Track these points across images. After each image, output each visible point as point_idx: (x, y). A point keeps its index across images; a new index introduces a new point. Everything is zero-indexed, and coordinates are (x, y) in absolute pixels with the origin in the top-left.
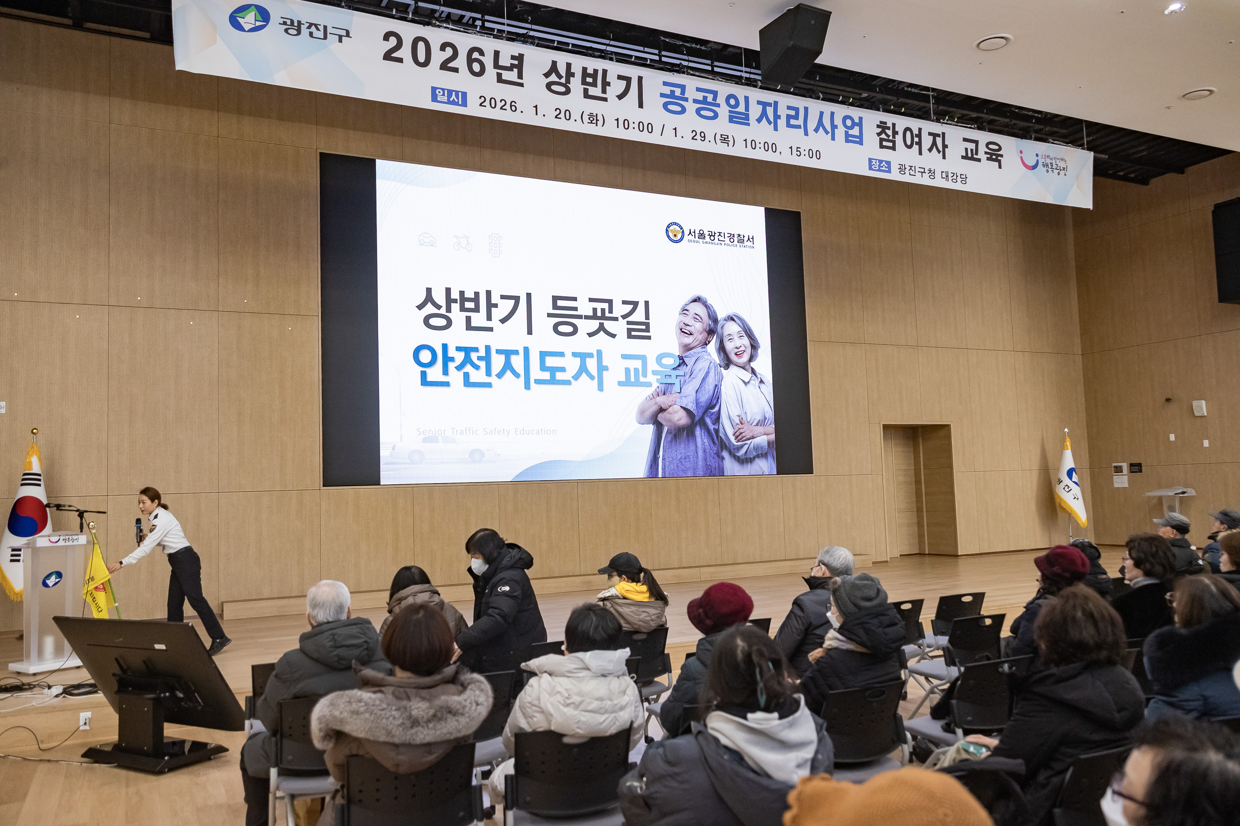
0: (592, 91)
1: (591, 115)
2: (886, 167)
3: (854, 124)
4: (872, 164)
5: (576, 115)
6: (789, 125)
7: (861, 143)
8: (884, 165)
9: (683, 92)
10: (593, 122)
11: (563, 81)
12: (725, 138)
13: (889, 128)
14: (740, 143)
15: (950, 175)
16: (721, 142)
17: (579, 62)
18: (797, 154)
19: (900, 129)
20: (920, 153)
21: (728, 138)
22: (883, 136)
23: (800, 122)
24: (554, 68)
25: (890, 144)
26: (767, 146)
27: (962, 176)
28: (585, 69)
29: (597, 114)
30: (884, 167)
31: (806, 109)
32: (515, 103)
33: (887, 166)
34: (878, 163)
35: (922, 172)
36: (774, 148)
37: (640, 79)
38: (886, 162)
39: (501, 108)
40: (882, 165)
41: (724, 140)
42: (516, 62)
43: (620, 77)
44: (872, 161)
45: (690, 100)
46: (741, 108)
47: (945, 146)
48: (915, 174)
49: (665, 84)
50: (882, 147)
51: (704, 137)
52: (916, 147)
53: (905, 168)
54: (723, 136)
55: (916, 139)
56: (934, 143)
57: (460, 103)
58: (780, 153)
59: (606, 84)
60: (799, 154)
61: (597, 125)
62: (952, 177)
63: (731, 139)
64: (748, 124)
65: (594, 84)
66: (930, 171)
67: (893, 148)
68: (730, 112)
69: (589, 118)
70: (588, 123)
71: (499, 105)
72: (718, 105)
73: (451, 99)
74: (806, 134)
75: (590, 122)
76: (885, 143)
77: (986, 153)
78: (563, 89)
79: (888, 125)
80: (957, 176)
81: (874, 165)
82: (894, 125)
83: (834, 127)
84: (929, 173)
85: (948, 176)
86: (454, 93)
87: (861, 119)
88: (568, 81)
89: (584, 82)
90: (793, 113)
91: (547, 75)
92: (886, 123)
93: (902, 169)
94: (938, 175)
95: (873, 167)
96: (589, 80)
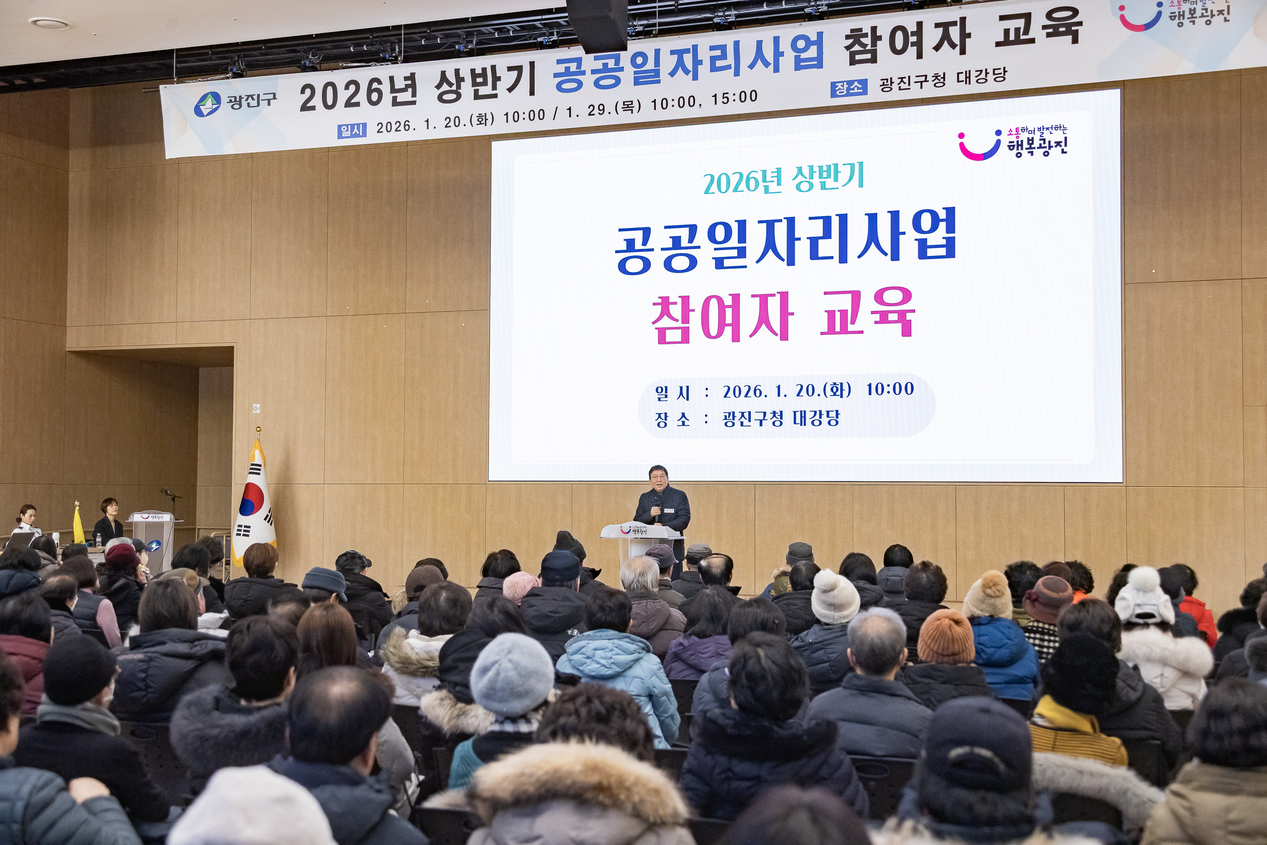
0: (483, 91)
1: (480, 116)
2: (858, 88)
3: (809, 43)
4: (837, 89)
5: (465, 120)
6: (714, 69)
7: (820, 65)
8: (856, 86)
9: (579, 67)
10: (482, 122)
11: (454, 88)
12: (628, 105)
13: (866, 35)
14: (647, 105)
15: (973, 75)
16: (624, 110)
17: (466, 65)
18: (723, 102)
19: (884, 32)
20: (920, 56)
21: (632, 104)
22: (857, 48)
23: (730, 60)
24: (444, 78)
25: (869, 56)
26: (681, 102)
27: (996, 72)
28: (473, 71)
29: (485, 114)
30: (856, 88)
31: (737, 44)
32: (409, 122)
33: (860, 86)
34: (846, 86)
35: (921, 82)
36: (692, 101)
37: (532, 64)
38: (860, 81)
39: (396, 130)
40: (852, 87)
41: (628, 107)
42: (409, 82)
43: (510, 69)
44: (837, 84)
45: (588, 72)
46: (650, 65)
47: (965, 35)
48: (909, 87)
49: (559, 62)
50: (853, 62)
51: (604, 109)
52: (912, 51)
53: (892, 83)
54: (626, 103)
55: (913, 39)
56: (946, 37)
57: (361, 134)
58: (700, 105)
59: (496, 79)
60: (725, 100)
61: (486, 125)
62: (976, 77)
63: (636, 104)
64: (659, 82)
65: (485, 83)
66: (936, 76)
67: (874, 60)
68: (635, 73)
69: (478, 120)
70: (477, 124)
71: (394, 127)
72: (622, 69)
73: (354, 133)
74: (737, 73)
75: (479, 123)
76: (858, 57)
77: (1044, 27)
78: (453, 96)
79: (864, 32)
80: (987, 73)
81: (840, 89)
82: (874, 29)
83: (778, 54)
84: (933, 81)
85: (969, 77)
86: (356, 126)
87: (820, 35)
88: (459, 87)
89: (475, 84)
90: (718, 53)
91: (438, 87)
92: (861, 30)
93: (886, 84)
94: (951, 79)
95: (838, 93)
96: (479, 80)
